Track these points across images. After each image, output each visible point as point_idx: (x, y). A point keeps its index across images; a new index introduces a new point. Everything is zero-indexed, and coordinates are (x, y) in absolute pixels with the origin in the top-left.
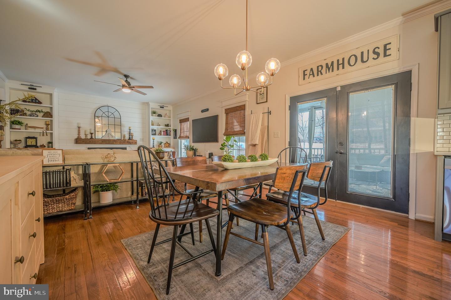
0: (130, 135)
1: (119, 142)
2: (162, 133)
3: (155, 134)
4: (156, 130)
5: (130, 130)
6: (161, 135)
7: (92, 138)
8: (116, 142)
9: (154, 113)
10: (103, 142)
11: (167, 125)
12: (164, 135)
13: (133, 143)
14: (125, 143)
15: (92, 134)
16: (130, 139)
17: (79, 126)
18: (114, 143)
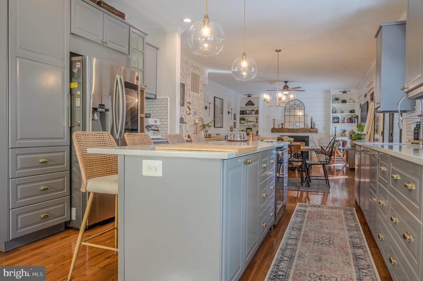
0: (311, 124)
1: (301, 130)
2: (346, 120)
3: (338, 122)
4: (339, 117)
5: (312, 119)
6: (344, 122)
7: (282, 128)
8: (299, 131)
9: (337, 99)
10: (289, 131)
11: (352, 111)
12: (347, 123)
13: (313, 131)
14: (307, 132)
15: (282, 124)
16: (311, 128)
17: (274, 119)
18: (298, 132)
